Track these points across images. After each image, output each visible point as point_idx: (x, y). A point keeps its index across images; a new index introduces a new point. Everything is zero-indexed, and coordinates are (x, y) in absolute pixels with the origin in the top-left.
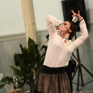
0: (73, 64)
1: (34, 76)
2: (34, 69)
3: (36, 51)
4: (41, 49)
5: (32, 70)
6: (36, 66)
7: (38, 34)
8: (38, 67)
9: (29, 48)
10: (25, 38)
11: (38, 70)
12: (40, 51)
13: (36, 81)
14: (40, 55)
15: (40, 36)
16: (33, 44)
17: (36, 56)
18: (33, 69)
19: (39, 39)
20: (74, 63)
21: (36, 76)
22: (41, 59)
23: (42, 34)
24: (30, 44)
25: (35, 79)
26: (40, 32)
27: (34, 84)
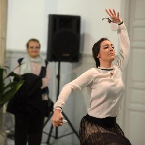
0: (48, 105)
4: (8, 76)
7: (7, 55)
12: (6, 78)
14: (4, 84)
15: (10, 58)
19: (7, 61)
20: (51, 105)
22: (3, 91)
26: (11, 52)
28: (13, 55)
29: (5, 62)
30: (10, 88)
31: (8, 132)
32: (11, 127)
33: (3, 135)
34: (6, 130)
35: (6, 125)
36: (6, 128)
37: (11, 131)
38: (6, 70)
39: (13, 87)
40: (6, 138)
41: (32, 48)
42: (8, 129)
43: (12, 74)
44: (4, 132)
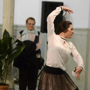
0: (41, 61)
1: (3, 66)
2: (4, 59)
3: (9, 44)
5: (2, 60)
6: (6, 58)
7: (15, 28)
8: (8, 58)
9: (2, 39)
10: (1, 29)
11: (8, 62)
12: (13, 44)
13: (4, 71)
14: (12, 48)
15: (16, 30)
16: (7, 36)
17: (8, 48)
20: (42, 61)
21: (5, 67)
22: (12, 52)
24: (5, 36)
25: (3, 70)
26: (17, 26)
27: (2, 74)
28: (18, 28)
29: (13, 33)
30: (16, 51)
31: (15, 79)
32: (17, 76)
33: (12, 82)
34: (14, 78)
35: (13, 75)
36: (14, 77)
37: (17, 79)
38: (13, 38)
39: (18, 50)
40: (14, 83)
42: (15, 77)
43: (18, 41)
44: (12, 79)
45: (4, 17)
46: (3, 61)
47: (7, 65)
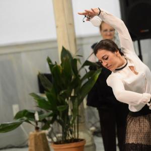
1: (70, 110)
2: (70, 98)
3: (73, 70)
4: (83, 66)
5: (66, 100)
6: (72, 95)
7: (78, 42)
8: (76, 95)
9: (61, 65)
10: (57, 48)
11: (76, 101)
12: (81, 69)
13: (72, 119)
14: (80, 76)
15: (82, 45)
16: (68, 57)
17: (73, 77)
18: (68, 99)
19: (79, 50)
21: (72, 111)
23: (85, 41)
24: (64, 58)
25: (71, 116)
26: (81, 38)
27: (70, 123)
29: (77, 51)
30: (87, 80)
31: (93, 128)
32: (96, 123)
33: (89, 134)
34: (91, 127)
35: (89, 122)
36: (90, 125)
37: (97, 128)
38: (79, 60)
39: (90, 78)
40: (92, 136)
41: (106, 30)
42: (93, 125)
43: (87, 63)
44: (89, 130)
45: (57, 27)
46: (68, 101)
47: (76, 107)
